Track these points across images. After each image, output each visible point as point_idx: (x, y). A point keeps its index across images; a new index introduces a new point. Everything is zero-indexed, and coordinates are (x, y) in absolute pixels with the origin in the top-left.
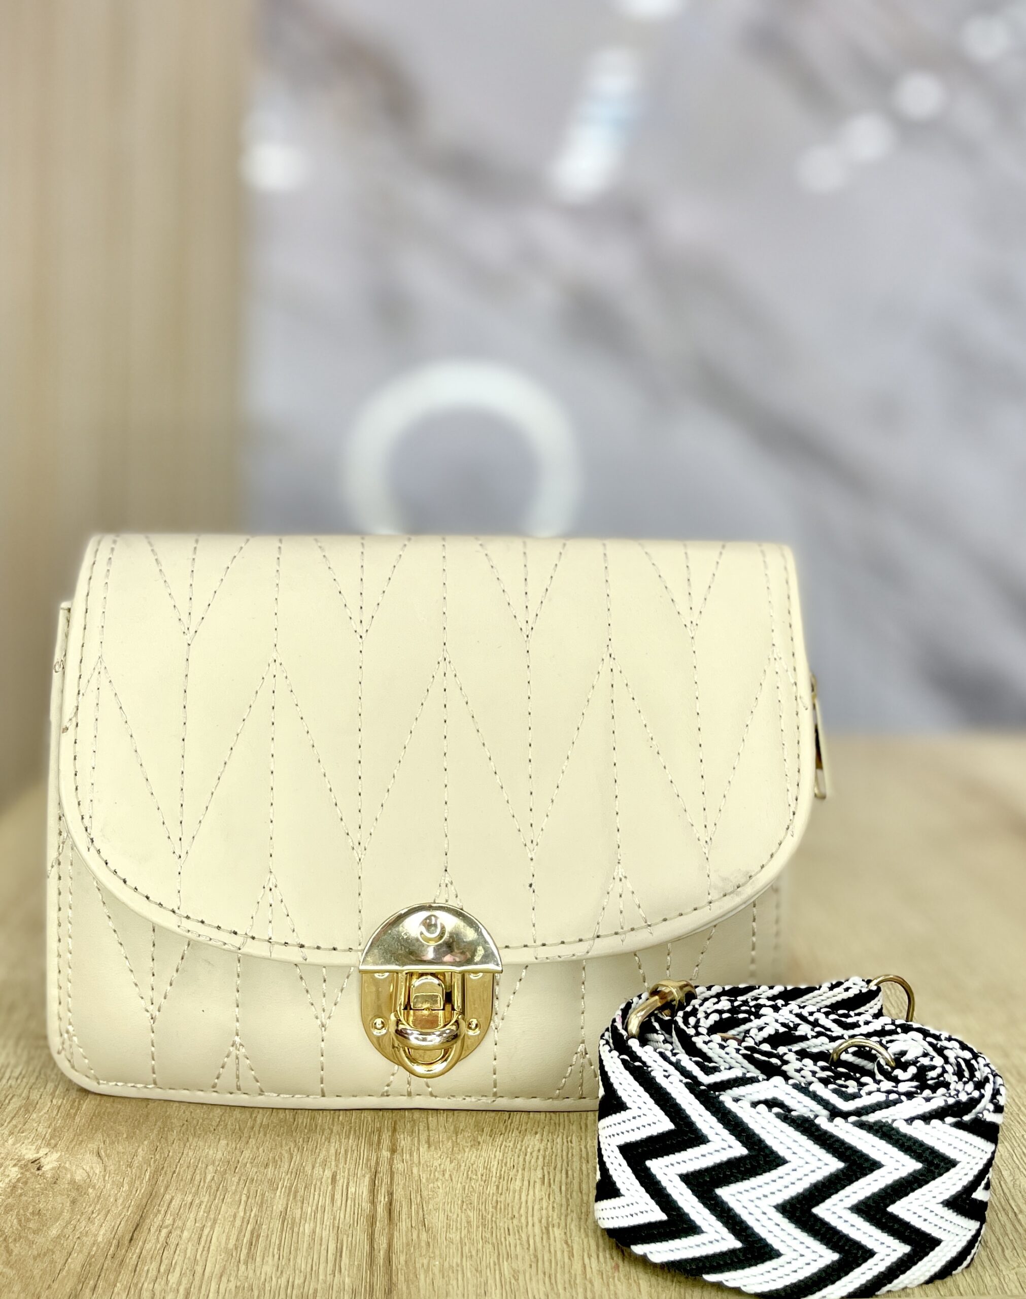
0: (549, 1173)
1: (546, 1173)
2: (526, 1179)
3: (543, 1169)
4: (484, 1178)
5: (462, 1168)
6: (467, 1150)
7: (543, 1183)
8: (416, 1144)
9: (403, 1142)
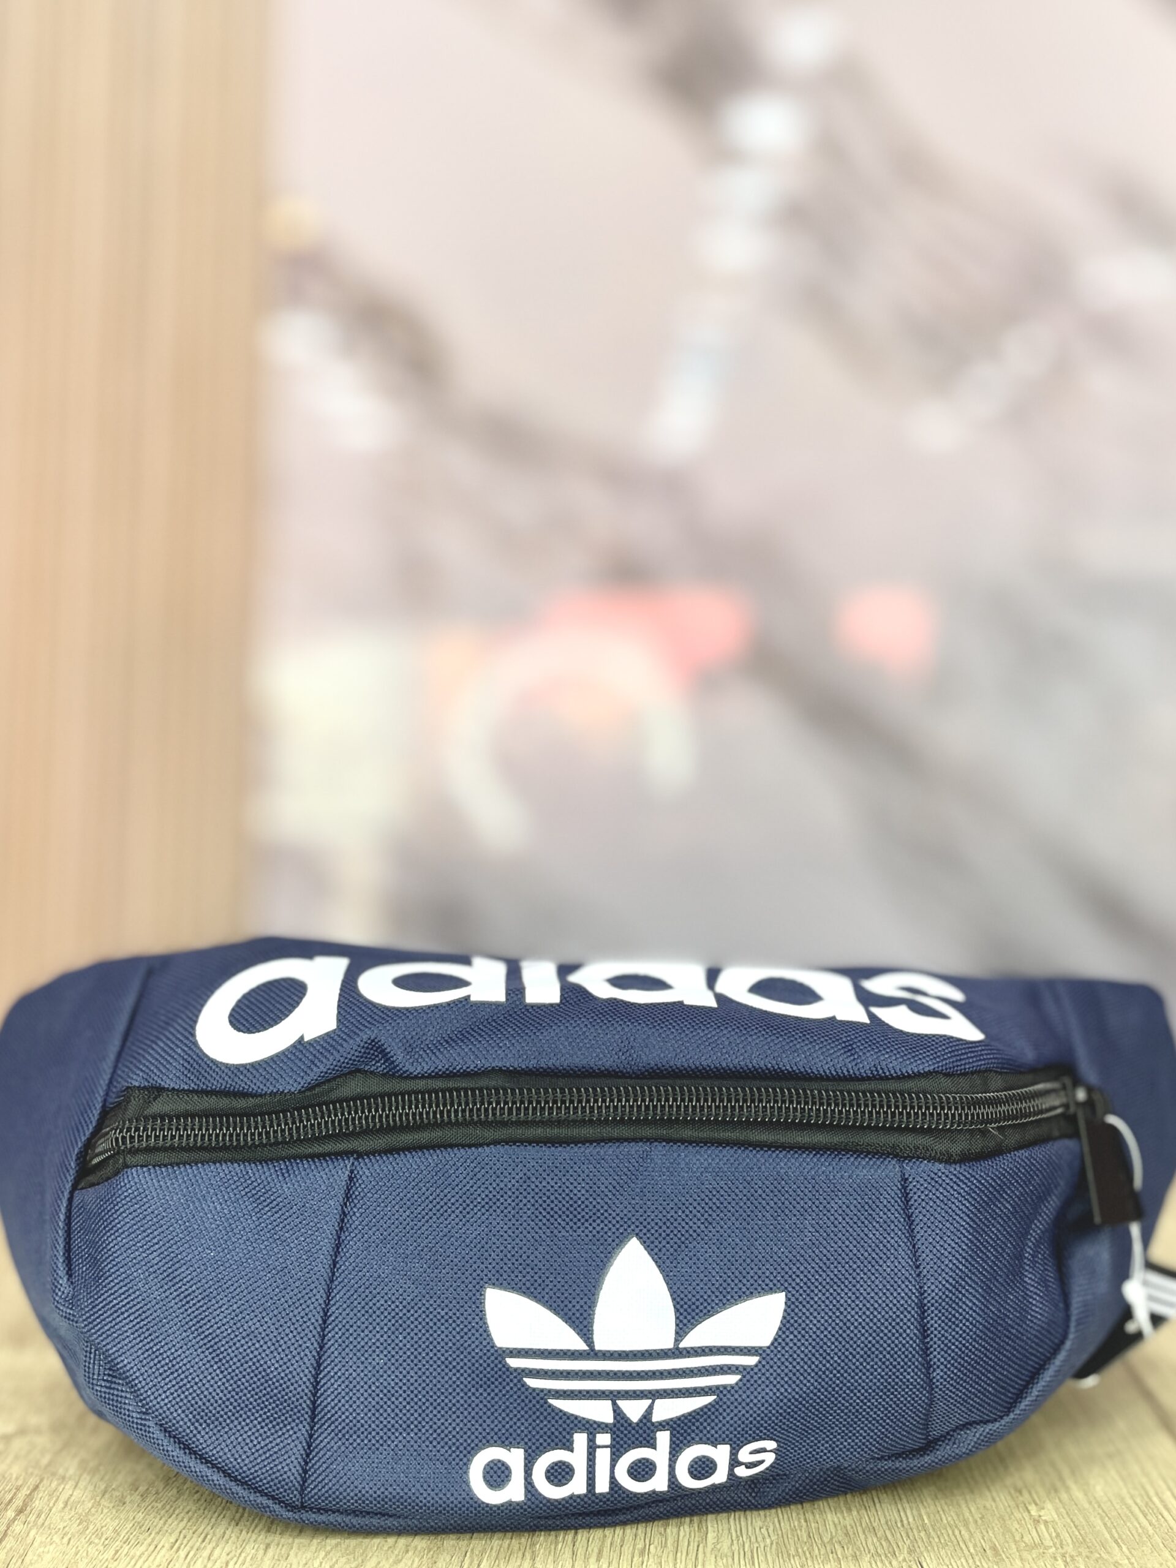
0: (185, 1537)
1: (182, 1536)
2: (155, 1543)
3: (181, 1532)
4: (107, 1542)
5: (87, 1532)
6: (105, 1511)
7: (172, 1547)
8: (51, 1505)
9: (37, 1502)
